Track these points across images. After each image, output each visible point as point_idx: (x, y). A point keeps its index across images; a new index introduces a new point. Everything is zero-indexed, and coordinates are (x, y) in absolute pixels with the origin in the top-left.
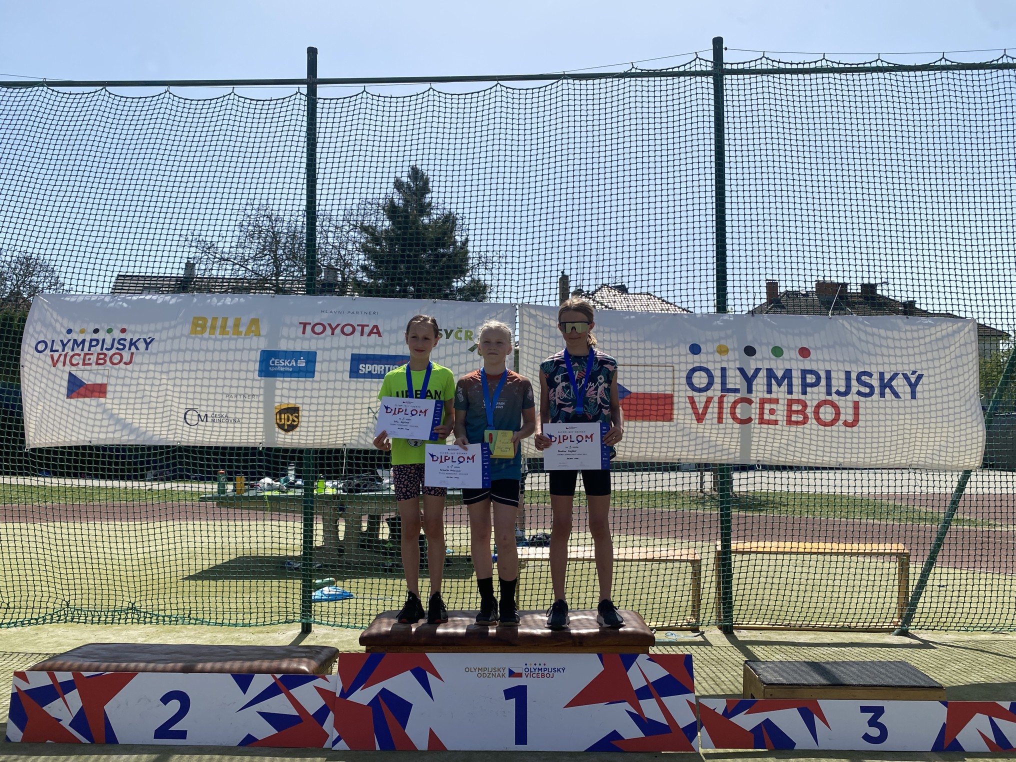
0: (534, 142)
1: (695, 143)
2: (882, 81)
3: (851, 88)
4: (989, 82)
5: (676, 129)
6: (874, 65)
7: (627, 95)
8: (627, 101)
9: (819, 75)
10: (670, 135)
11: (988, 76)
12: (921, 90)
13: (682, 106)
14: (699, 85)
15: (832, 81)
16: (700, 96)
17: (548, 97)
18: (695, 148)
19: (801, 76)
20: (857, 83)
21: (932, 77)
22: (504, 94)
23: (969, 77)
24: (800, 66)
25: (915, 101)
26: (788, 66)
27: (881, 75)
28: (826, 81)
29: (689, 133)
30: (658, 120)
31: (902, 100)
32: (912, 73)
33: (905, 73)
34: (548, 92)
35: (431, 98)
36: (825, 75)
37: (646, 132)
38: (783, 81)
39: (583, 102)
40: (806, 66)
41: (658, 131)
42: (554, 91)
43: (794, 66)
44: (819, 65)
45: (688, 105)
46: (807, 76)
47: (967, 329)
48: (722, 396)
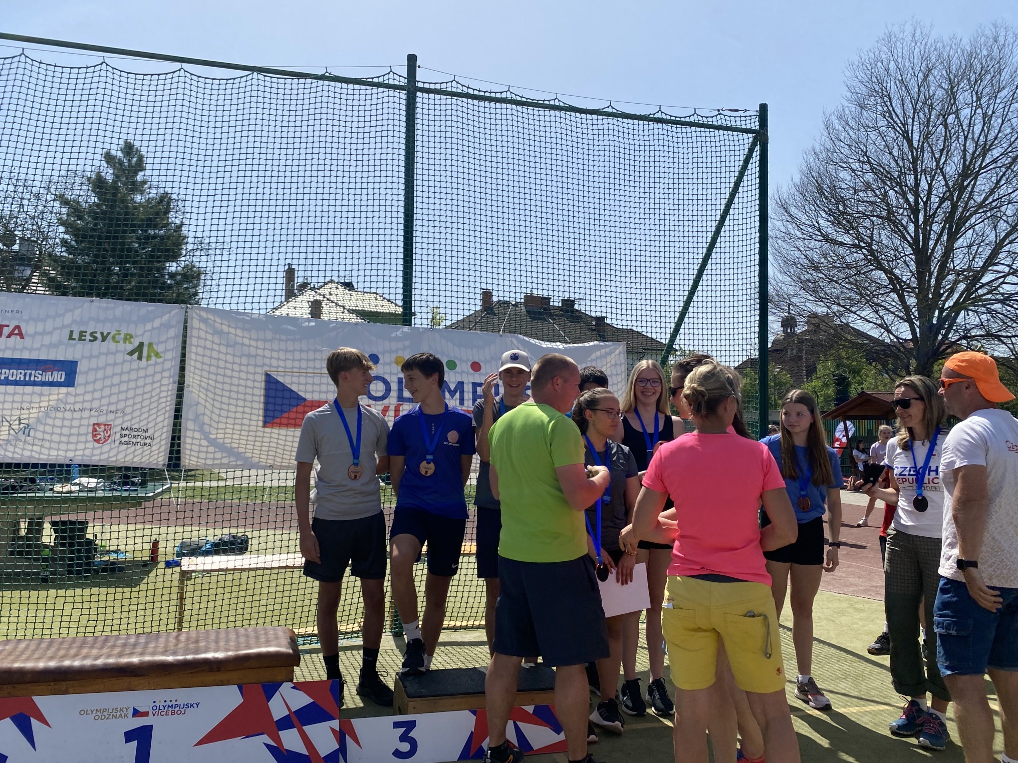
0: (218, 136)
1: (384, 156)
2: (558, 119)
3: (531, 122)
4: (646, 133)
5: (366, 141)
6: (552, 103)
7: (319, 100)
8: (318, 105)
9: (504, 105)
10: (360, 146)
11: (646, 127)
12: (590, 131)
13: (374, 118)
14: (391, 99)
15: (515, 112)
16: (391, 111)
17: (235, 91)
18: (384, 162)
19: (487, 104)
20: (536, 117)
21: (600, 122)
22: (188, 81)
23: (631, 126)
24: (487, 94)
25: (585, 141)
26: (476, 93)
27: (557, 113)
28: (509, 112)
29: (378, 146)
30: (349, 130)
31: (575, 139)
32: (584, 116)
33: (578, 115)
34: (236, 86)
35: (103, 73)
36: (509, 106)
37: (335, 140)
38: (470, 106)
39: (274, 101)
40: (493, 95)
41: (348, 140)
42: (243, 85)
43: (482, 94)
44: (504, 95)
45: (379, 117)
46: (493, 105)
47: (617, 352)
48: (399, 405)
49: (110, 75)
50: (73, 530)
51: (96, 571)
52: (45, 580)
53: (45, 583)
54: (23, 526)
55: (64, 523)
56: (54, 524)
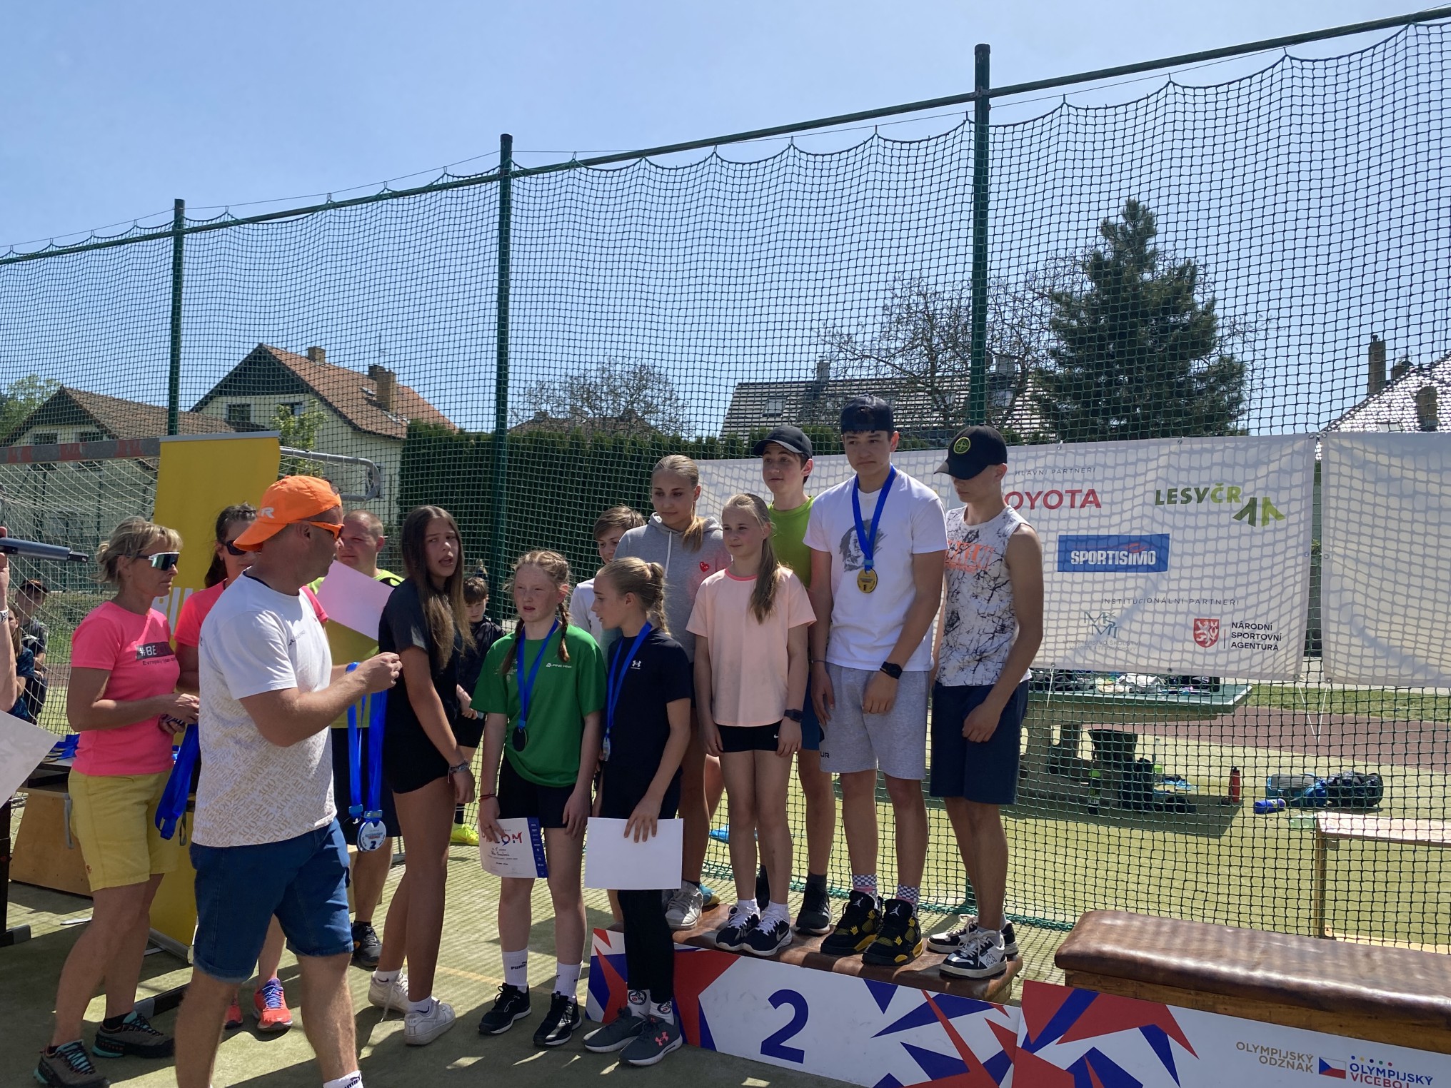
22: (1297, 72)
34: (1378, 57)
35: (1170, 99)
42: (1390, 52)
49: (1179, 98)
50: (1118, 747)
51: (1159, 808)
52: (1093, 811)
53: (1092, 814)
54: (1057, 735)
55: (1108, 735)
56: (1095, 735)
